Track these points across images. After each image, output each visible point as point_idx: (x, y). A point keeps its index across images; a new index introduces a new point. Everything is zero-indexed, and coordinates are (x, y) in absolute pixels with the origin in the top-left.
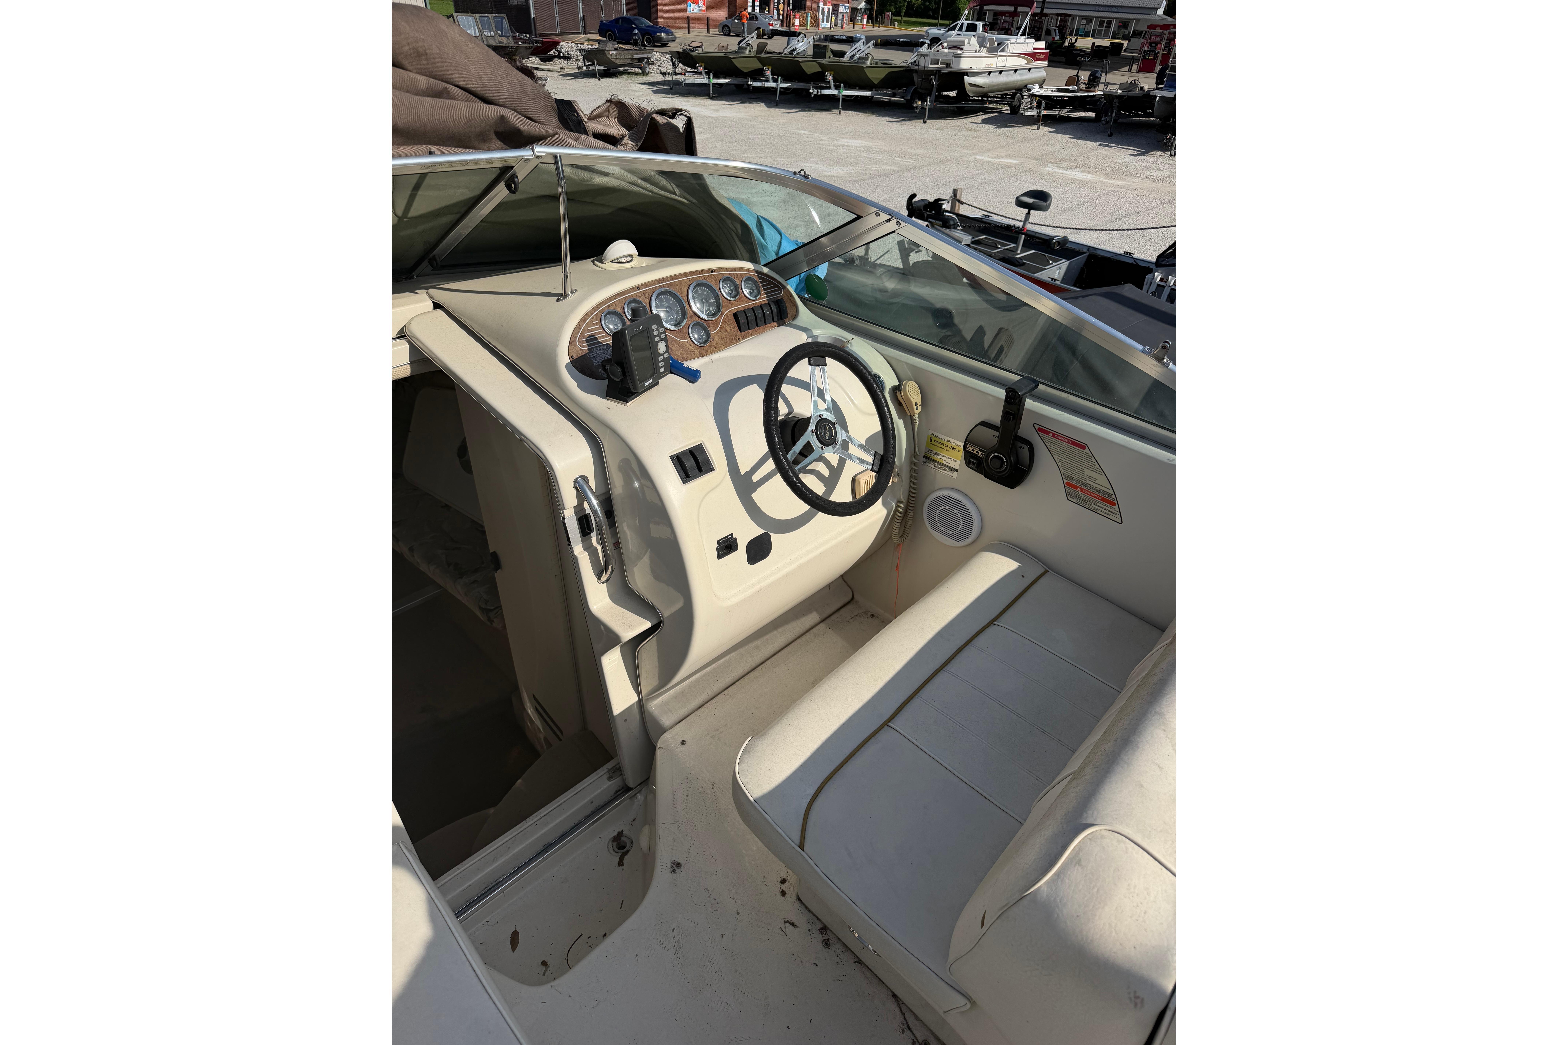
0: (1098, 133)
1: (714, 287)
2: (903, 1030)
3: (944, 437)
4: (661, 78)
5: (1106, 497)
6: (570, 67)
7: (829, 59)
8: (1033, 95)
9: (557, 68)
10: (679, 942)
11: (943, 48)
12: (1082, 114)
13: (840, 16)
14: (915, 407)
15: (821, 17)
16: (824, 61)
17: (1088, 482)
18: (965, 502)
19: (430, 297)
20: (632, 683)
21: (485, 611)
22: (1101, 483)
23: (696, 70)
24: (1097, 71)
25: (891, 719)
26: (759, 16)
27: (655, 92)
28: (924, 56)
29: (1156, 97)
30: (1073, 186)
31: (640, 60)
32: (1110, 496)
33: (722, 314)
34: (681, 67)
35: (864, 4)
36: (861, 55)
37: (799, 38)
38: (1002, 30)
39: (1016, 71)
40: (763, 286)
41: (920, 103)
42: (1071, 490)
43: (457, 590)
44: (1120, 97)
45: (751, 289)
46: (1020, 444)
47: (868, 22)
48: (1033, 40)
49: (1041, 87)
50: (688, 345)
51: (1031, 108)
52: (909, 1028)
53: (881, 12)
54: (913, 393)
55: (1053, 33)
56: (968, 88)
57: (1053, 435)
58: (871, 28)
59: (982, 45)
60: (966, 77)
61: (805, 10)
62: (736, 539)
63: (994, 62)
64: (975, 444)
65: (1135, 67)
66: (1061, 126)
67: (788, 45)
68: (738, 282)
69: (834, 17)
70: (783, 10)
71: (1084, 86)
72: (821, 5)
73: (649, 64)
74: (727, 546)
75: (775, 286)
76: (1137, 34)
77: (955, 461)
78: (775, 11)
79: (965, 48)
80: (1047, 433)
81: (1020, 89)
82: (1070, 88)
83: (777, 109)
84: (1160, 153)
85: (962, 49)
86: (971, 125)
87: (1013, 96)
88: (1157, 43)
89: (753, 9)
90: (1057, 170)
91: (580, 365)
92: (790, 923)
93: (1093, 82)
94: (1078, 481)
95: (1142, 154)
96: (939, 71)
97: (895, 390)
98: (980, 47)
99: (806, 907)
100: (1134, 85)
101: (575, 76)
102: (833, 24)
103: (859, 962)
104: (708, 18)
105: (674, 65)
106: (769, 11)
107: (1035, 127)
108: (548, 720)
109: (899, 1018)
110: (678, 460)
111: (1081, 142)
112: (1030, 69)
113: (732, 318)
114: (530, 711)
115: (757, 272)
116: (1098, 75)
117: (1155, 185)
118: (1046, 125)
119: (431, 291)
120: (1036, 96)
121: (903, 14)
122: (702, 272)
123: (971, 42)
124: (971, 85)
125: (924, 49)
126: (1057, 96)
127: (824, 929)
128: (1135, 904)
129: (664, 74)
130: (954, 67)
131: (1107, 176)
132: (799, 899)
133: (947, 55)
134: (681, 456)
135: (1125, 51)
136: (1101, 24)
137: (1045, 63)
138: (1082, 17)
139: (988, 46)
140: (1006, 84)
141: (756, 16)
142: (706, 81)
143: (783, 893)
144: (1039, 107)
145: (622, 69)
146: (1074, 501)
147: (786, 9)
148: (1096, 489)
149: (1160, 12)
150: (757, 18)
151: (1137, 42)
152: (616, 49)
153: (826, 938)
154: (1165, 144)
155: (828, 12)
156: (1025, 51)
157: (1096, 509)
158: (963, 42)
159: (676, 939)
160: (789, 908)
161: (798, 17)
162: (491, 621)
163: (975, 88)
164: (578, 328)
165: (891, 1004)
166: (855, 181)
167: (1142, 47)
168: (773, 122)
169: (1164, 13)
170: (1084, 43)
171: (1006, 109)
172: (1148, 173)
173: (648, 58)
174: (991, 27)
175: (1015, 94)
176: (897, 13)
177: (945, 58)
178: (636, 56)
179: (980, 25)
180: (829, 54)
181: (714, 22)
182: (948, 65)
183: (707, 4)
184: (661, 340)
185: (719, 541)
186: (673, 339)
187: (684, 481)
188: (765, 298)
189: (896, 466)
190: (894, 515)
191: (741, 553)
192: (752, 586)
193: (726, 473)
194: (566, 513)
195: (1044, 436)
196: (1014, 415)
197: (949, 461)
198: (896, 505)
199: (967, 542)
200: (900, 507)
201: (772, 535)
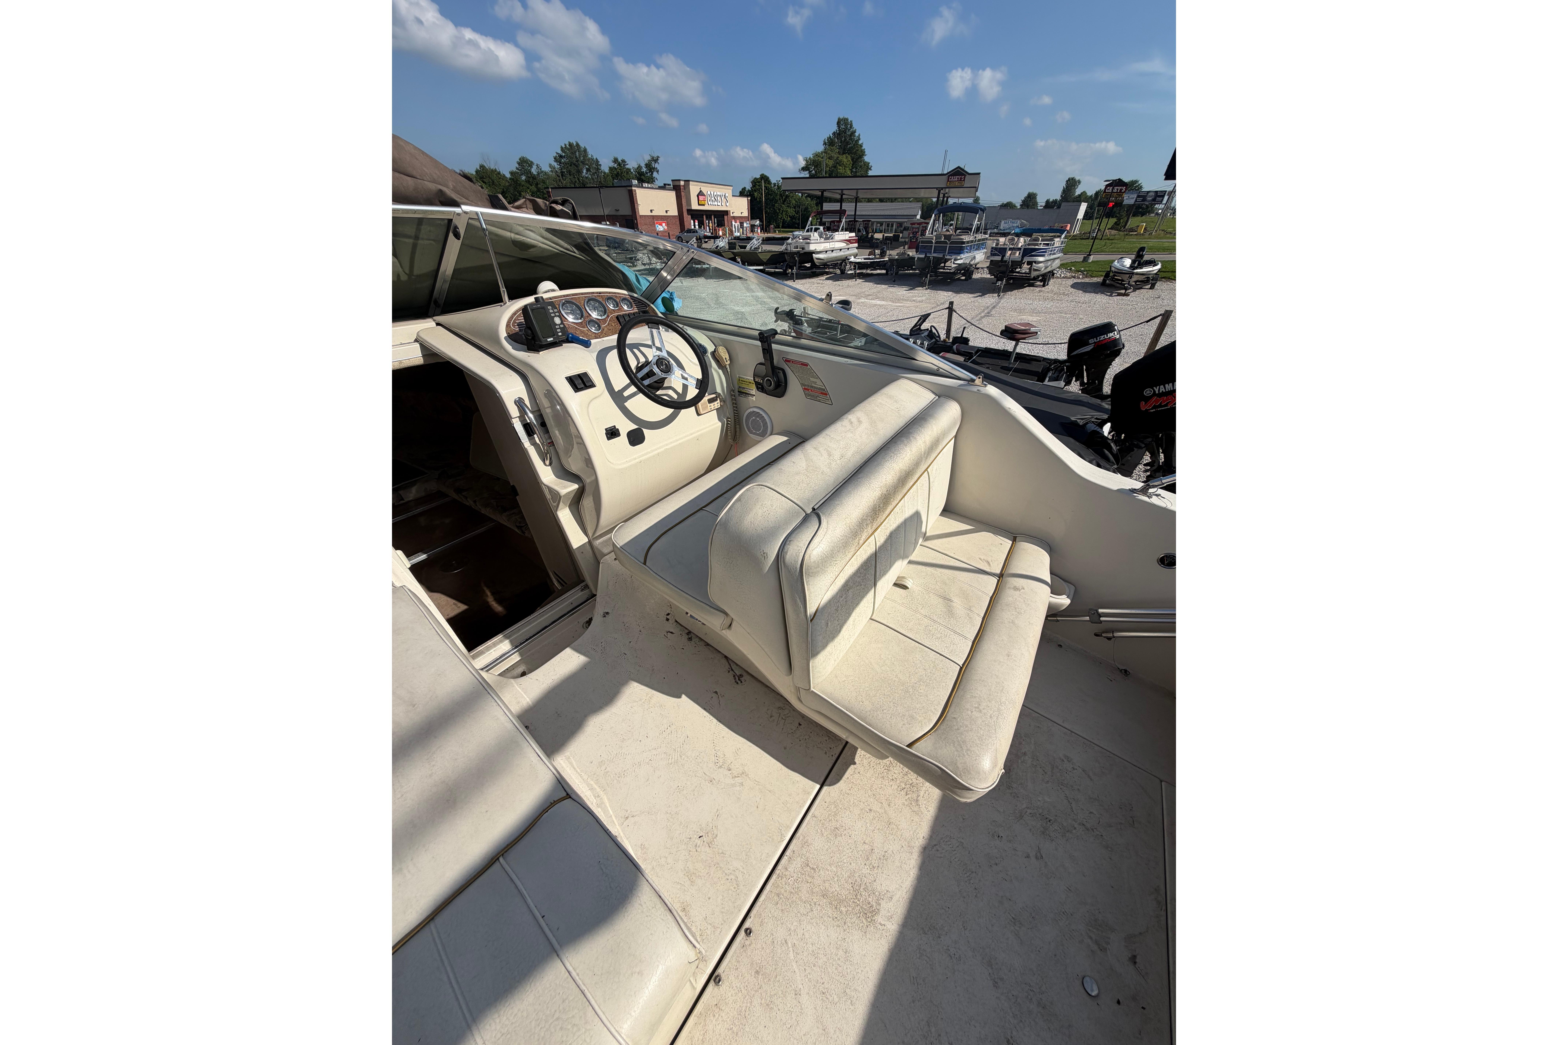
0: (888, 280)
1: (602, 302)
2: (729, 671)
3: (745, 377)
4: (643, 267)
5: (822, 391)
7: (738, 250)
8: (851, 262)
10: (604, 648)
11: (799, 239)
12: (879, 271)
13: (745, 229)
14: (725, 361)
15: (734, 229)
16: (735, 251)
17: (813, 385)
18: (761, 413)
19: (434, 320)
20: (582, 530)
21: (519, 527)
22: (819, 384)
23: (662, 261)
24: (884, 248)
25: (704, 507)
26: (698, 231)
28: (789, 244)
29: (915, 258)
30: (875, 308)
31: (631, 258)
32: (824, 390)
33: (608, 316)
34: (654, 260)
35: (758, 222)
36: (756, 247)
37: (720, 239)
38: (834, 230)
39: (841, 250)
40: (634, 303)
41: (790, 270)
42: (807, 392)
43: (503, 519)
44: (897, 260)
45: (627, 305)
46: (778, 371)
47: (761, 231)
48: (848, 232)
49: (855, 258)
50: (587, 332)
51: (851, 270)
52: (732, 670)
53: (768, 226)
54: (723, 354)
55: (862, 230)
56: (816, 261)
57: (792, 363)
58: (763, 235)
59: (821, 237)
60: (813, 255)
61: (724, 226)
62: (618, 429)
63: (827, 246)
64: (759, 376)
65: (906, 247)
66: (868, 279)
67: (714, 243)
68: (618, 300)
69: (741, 230)
70: (712, 227)
71: (878, 256)
72: (733, 223)
73: (636, 260)
74: (612, 433)
75: (643, 304)
76: (906, 229)
77: (753, 390)
78: (708, 227)
79: (811, 238)
80: (789, 361)
81: (845, 260)
82: (870, 257)
83: (711, 280)
84: (921, 288)
85: (810, 240)
86: (819, 281)
87: (841, 264)
88: (917, 233)
89: (695, 227)
90: (867, 301)
91: (513, 338)
92: (670, 632)
93: (883, 254)
94: (808, 386)
95: (911, 289)
96: (798, 252)
97: (713, 353)
98: (820, 238)
99: (680, 625)
100: (904, 254)
102: (741, 233)
103: (708, 645)
104: (669, 233)
105: (649, 259)
106: (704, 228)
107: (854, 280)
108: (562, 582)
109: (727, 666)
110: (570, 380)
111: (879, 286)
112: (848, 249)
113: (616, 320)
114: (556, 583)
115: (630, 296)
116: (885, 249)
117: (918, 304)
118: (860, 279)
119: (434, 318)
120: (853, 262)
121: (781, 227)
122: (593, 293)
123: (815, 236)
124: (817, 259)
125: (790, 241)
126: (864, 262)
127: (689, 633)
128: (764, 511)
129: (644, 264)
130: (806, 250)
131: (893, 302)
132: (676, 621)
133: (802, 243)
134: (573, 378)
135: (901, 238)
136: (888, 226)
137: (856, 245)
138: (878, 222)
139: (824, 237)
140: (836, 257)
141: (696, 231)
143: (668, 620)
144: (855, 269)
146: (809, 398)
147: (714, 225)
148: (817, 388)
149: (918, 217)
150: (697, 232)
151: (906, 233)
152: (616, 253)
153: (690, 636)
154: (922, 283)
155: (738, 227)
156: (844, 239)
157: (819, 400)
158: (810, 235)
159: (603, 646)
160: (670, 626)
161: (721, 230)
162: (524, 533)
163: (819, 261)
164: (511, 317)
165: (724, 661)
166: (756, 313)
167: (909, 235)
168: (709, 287)
169: (920, 218)
170: (878, 236)
171: (838, 272)
172: (914, 299)
173: (635, 257)
174: (828, 229)
175: (842, 263)
176: (777, 227)
177: (801, 245)
178: (628, 256)
179: (821, 228)
180: (737, 247)
181: (673, 235)
182: (803, 249)
183: (667, 225)
184: (556, 316)
185: (606, 429)
186: (576, 328)
187: (576, 392)
188: (636, 310)
189: (719, 394)
190: (727, 426)
191: (623, 438)
192: (635, 459)
193: (604, 390)
194: (514, 421)
195: (788, 363)
196: (766, 350)
197: (749, 391)
198: (727, 420)
199: (767, 435)
200: (729, 421)
201: (644, 430)
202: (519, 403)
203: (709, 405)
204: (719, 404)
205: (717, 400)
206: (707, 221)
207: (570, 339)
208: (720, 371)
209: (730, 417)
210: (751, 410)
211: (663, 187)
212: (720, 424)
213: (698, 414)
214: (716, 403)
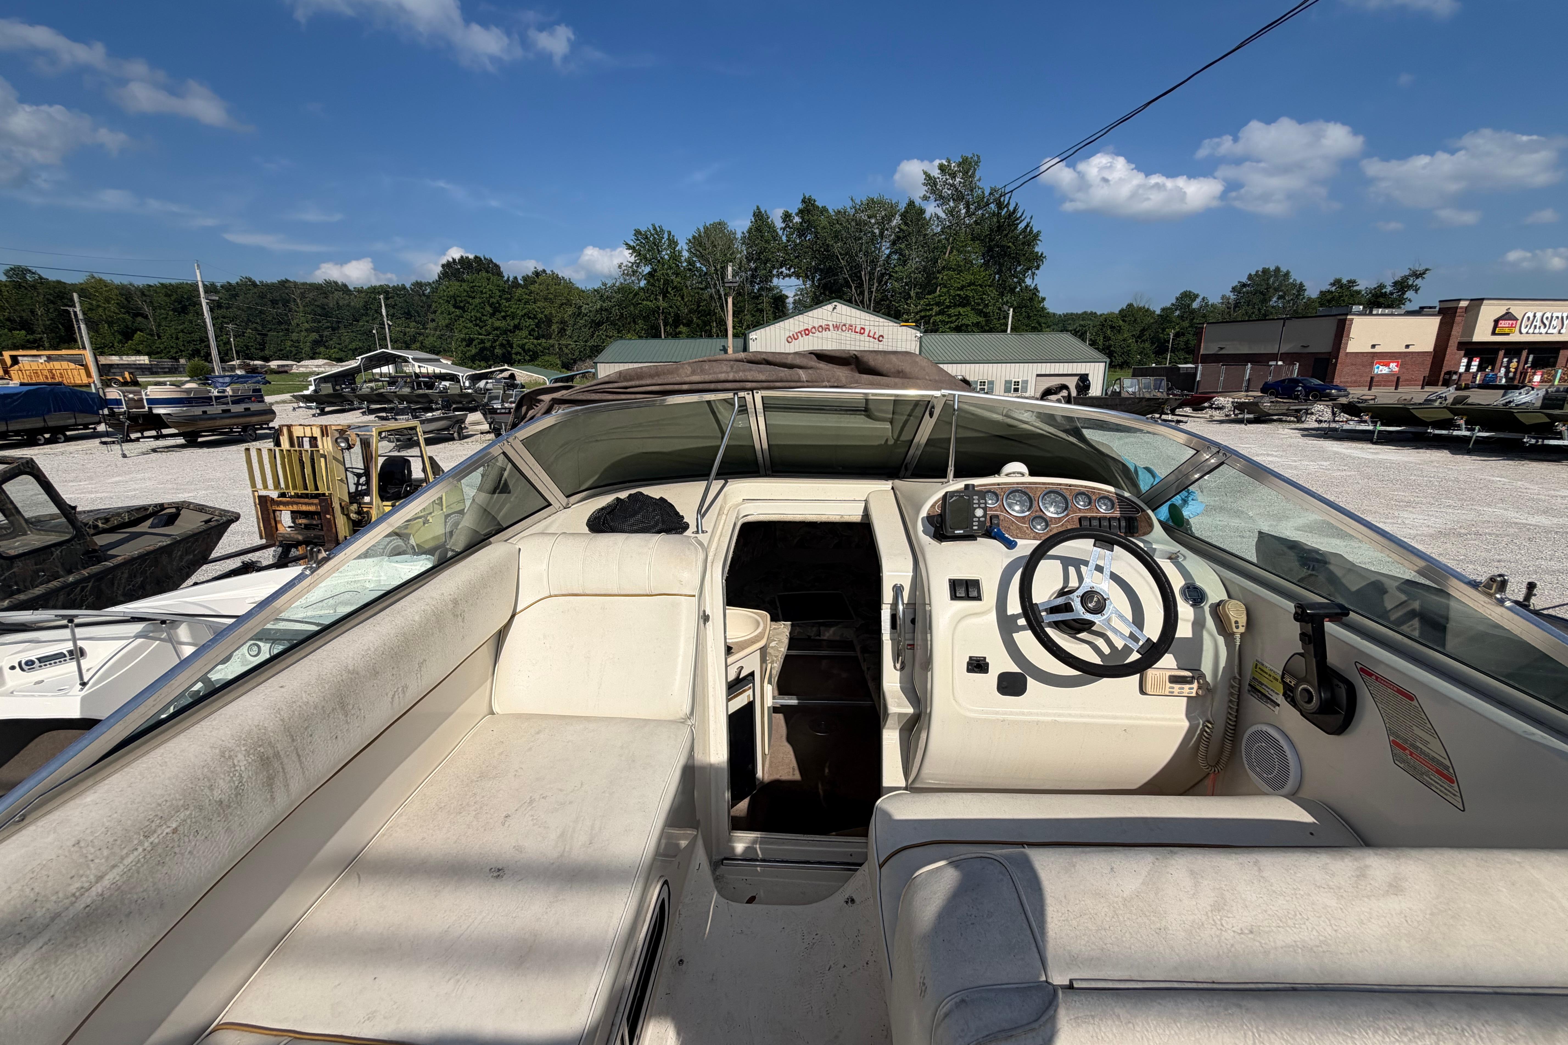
1: (1069, 496)
3: (1268, 665)
4: (1316, 425)
5: (1441, 769)
6: (1218, 415)
9: (1207, 416)
14: (1234, 625)
17: (1418, 744)
18: (1282, 742)
19: (893, 484)
22: (1435, 749)
23: (1360, 419)
27: (1303, 436)
31: (1298, 411)
32: (1447, 768)
33: (1067, 515)
34: (1342, 416)
37: (1522, 391)
40: (1120, 506)
42: (1398, 751)
45: (1106, 505)
46: (1336, 682)
54: (1236, 614)
57: (1377, 678)
62: (988, 664)
64: (1294, 676)
68: (1094, 498)
73: (1307, 414)
74: (978, 665)
75: (1135, 508)
77: (1276, 694)
80: (1370, 675)
89: (1468, 368)
91: (930, 520)
94: (1406, 741)
97: (1215, 607)
101: (1221, 422)
104: (1399, 377)
105: (1335, 415)
110: (954, 585)
113: (1076, 520)
115: (1116, 494)
119: (895, 481)
129: (1320, 422)
134: (957, 582)
142: (1371, 428)
145: (1275, 417)
146: (1402, 766)
147: (1521, 367)
148: (1427, 755)
152: (1272, 402)
157: (1429, 782)
173: (1307, 410)
178: (1292, 408)
181: (1407, 381)
183: (1401, 366)
184: (979, 507)
185: (970, 658)
186: (1013, 522)
187: (952, 599)
188: (1117, 514)
189: (1202, 676)
190: (1201, 734)
191: (990, 679)
192: (997, 713)
193: (992, 608)
194: (884, 606)
195: (1367, 678)
196: (1309, 636)
197: (1271, 693)
198: (1204, 723)
199: (1280, 792)
200: (1208, 727)
201: (1029, 679)
202: (898, 590)
203: (1169, 685)
204: (1194, 691)
205: (1191, 682)
206: (1505, 360)
207: (993, 534)
208: (1221, 640)
209: (1211, 720)
210: (1265, 728)
211: (1420, 312)
212: (1186, 724)
213: (1142, 691)
214: (1187, 687)
